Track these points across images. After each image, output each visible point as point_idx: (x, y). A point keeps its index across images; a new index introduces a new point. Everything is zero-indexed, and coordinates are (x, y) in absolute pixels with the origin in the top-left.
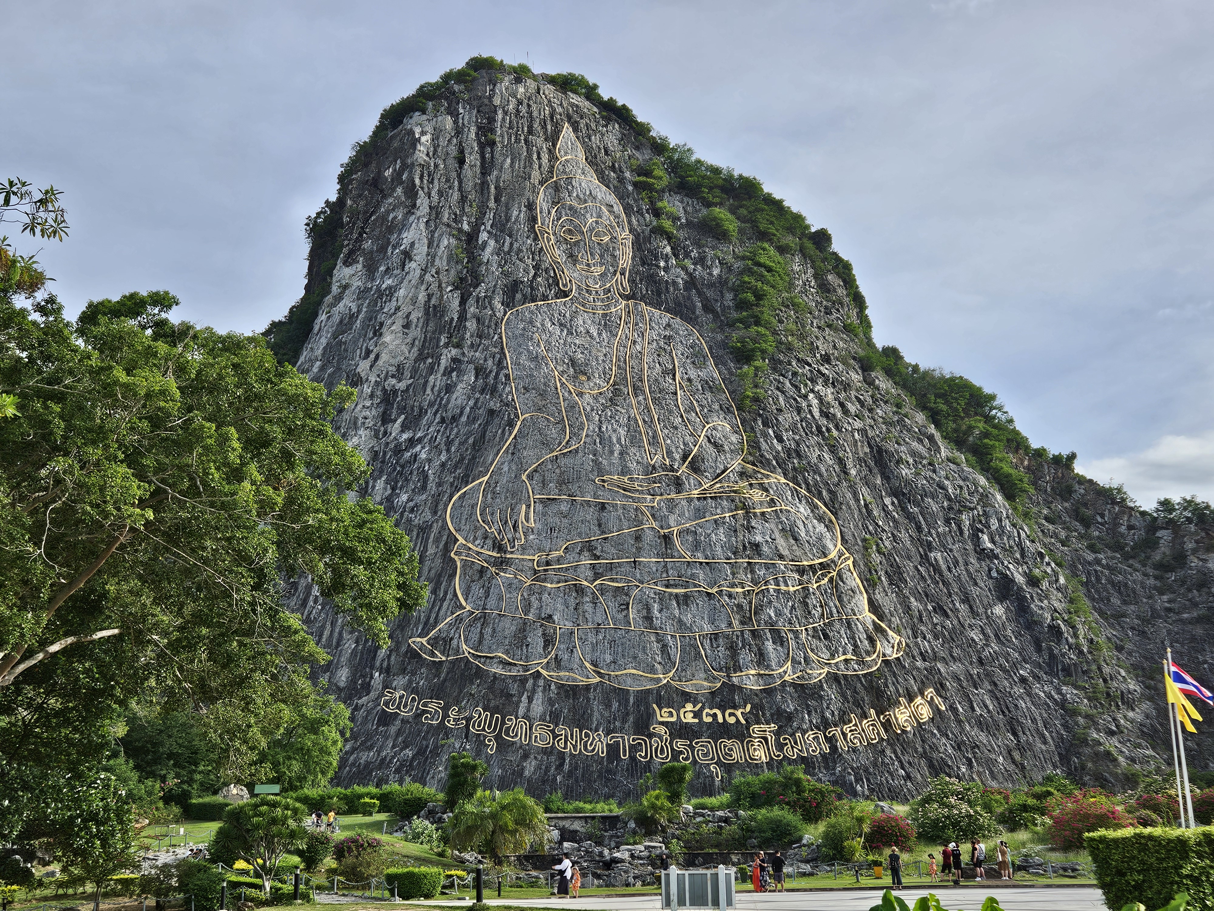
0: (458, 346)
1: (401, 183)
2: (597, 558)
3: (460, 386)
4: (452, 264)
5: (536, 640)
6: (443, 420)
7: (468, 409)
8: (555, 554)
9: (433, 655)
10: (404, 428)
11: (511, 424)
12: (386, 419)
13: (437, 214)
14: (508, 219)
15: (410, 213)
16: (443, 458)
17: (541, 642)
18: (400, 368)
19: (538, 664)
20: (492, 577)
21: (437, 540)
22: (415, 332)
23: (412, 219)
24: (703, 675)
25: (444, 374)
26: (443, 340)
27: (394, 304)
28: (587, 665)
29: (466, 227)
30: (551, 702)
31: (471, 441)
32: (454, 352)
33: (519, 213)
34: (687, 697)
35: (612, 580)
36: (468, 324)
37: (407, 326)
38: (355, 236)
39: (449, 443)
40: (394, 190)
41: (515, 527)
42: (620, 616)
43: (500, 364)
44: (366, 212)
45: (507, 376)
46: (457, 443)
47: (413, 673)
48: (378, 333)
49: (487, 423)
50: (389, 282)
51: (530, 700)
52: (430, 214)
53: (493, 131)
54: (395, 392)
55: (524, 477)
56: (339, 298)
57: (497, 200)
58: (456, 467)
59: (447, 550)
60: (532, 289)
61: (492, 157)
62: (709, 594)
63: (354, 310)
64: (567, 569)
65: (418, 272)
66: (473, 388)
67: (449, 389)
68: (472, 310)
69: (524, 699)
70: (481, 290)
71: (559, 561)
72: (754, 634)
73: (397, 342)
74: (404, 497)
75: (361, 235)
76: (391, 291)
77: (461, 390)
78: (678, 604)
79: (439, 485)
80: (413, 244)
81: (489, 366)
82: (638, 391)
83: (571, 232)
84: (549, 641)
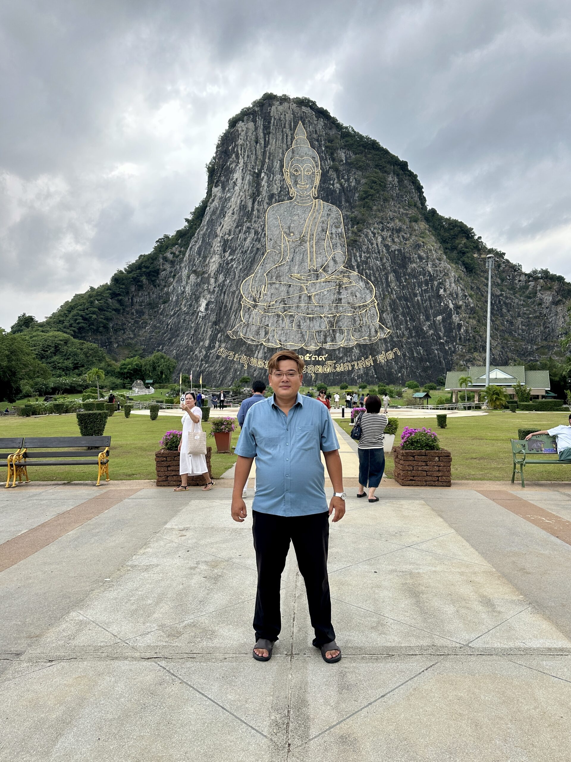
0: (250, 222)
1: (234, 152)
2: (286, 304)
3: (249, 238)
4: (251, 187)
5: (262, 333)
6: (242, 252)
7: (250, 248)
8: (272, 303)
9: (233, 337)
10: (230, 254)
11: (263, 254)
12: (225, 251)
13: (246, 166)
14: (272, 167)
15: (237, 165)
16: (241, 267)
17: (264, 333)
18: (230, 231)
19: (263, 341)
20: (252, 311)
21: (237, 297)
22: (235, 216)
23: (237, 168)
24: (314, 345)
25: (244, 234)
26: (245, 219)
27: (230, 204)
28: (278, 341)
29: (256, 171)
30: (265, 353)
31: (250, 260)
32: (248, 224)
33: (277, 165)
34: (308, 352)
35: (290, 312)
36: (254, 213)
37: (233, 214)
38: (219, 175)
39: (243, 261)
40: (232, 155)
41: (260, 293)
42: (290, 325)
43: (263, 230)
44: (222, 165)
45: (265, 234)
46: (246, 261)
47: (227, 343)
48: (224, 216)
49: (256, 253)
50: (229, 195)
51: (258, 352)
52: (243, 166)
53: (269, 127)
54: (228, 240)
55: (265, 275)
56: (213, 201)
57: (269, 158)
58: (245, 270)
59: (240, 301)
60: (279, 197)
61: (269, 139)
62: (321, 317)
63: (217, 206)
64: (275, 308)
65: (239, 190)
66: (253, 239)
67: (245, 239)
68: (256, 206)
69: (257, 352)
70: (259, 199)
71: (273, 305)
72: (333, 331)
73: (230, 220)
74: (228, 281)
75: (220, 174)
76: (230, 198)
77: (248, 240)
78: (310, 321)
79: (239, 277)
80: (237, 179)
81: (260, 230)
82: (311, 239)
83: (296, 171)
84: (266, 333)
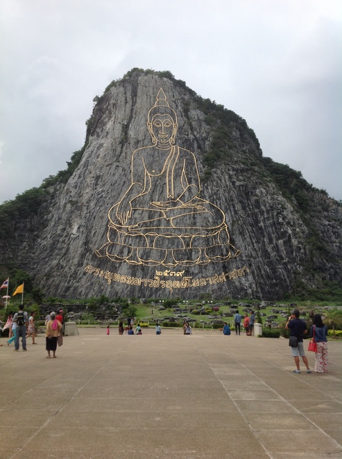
0: (119, 161)
1: (108, 110)
2: (147, 227)
3: (117, 174)
4: (120, 135)
5: (126, 251)
6: (111, 184)
7: (118, 181)
8: (135, 226)
9: (99, 255)
11: (129, 186)
12: (96, 184)
14: (138, 121)
19: (126, 258)
20: (117, 233)
21: (105, 221)
22: (107, 157)
23: (110, 121)
24: (172, 262)
25: (114, 170)
26: (115, 160)
27: (103, 148)
28: (139, 259)
29: (125, 123)
30: (128, 269)
31: (118, 191)
32: (118, 164)
33: (142, 119)
35: (150, 233)
36: (123, 154)
40: (106, 112)
41: (125, 218)
42: (151, 244)
44: (98, 119)
45: (131, 171)
50: (102, 141)
52: (115, 120)
53: (136, 92)
54: (99, 176)
55: (130, 203)
57: (136, 114)
61: (136, 100)
62: (178, 238)
63: (93, 150)
64: (138, 230)
65: (110, 138)
66: (121, 175)
67: (114, 175)
68: (124, 150)
69: (120, 268)
70: (127, 144)
71: (136, 228)
72: (189, 250)
73: (102, 160)
74: (98, 208)
75: (96, 126)
76: (103, 144)
78: (168, 241)
80: (109, 129)
81: (126, 168)
82: (170, 175)
83: (158, 124)
84: (129, 252)
